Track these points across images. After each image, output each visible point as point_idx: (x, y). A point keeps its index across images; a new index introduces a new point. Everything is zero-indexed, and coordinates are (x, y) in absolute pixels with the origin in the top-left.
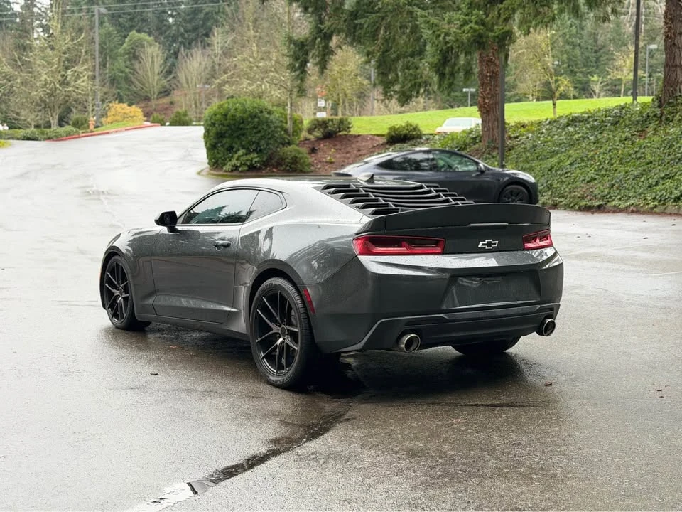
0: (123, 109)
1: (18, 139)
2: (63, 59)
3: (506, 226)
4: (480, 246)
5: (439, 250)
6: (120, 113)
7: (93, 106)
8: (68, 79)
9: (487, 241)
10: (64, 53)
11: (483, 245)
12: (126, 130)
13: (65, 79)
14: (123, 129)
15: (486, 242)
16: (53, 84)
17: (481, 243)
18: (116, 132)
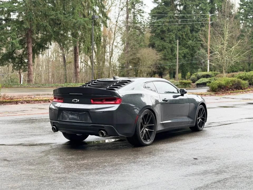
3: (82, 95)
5: (62, 101)
9: (75, 99)
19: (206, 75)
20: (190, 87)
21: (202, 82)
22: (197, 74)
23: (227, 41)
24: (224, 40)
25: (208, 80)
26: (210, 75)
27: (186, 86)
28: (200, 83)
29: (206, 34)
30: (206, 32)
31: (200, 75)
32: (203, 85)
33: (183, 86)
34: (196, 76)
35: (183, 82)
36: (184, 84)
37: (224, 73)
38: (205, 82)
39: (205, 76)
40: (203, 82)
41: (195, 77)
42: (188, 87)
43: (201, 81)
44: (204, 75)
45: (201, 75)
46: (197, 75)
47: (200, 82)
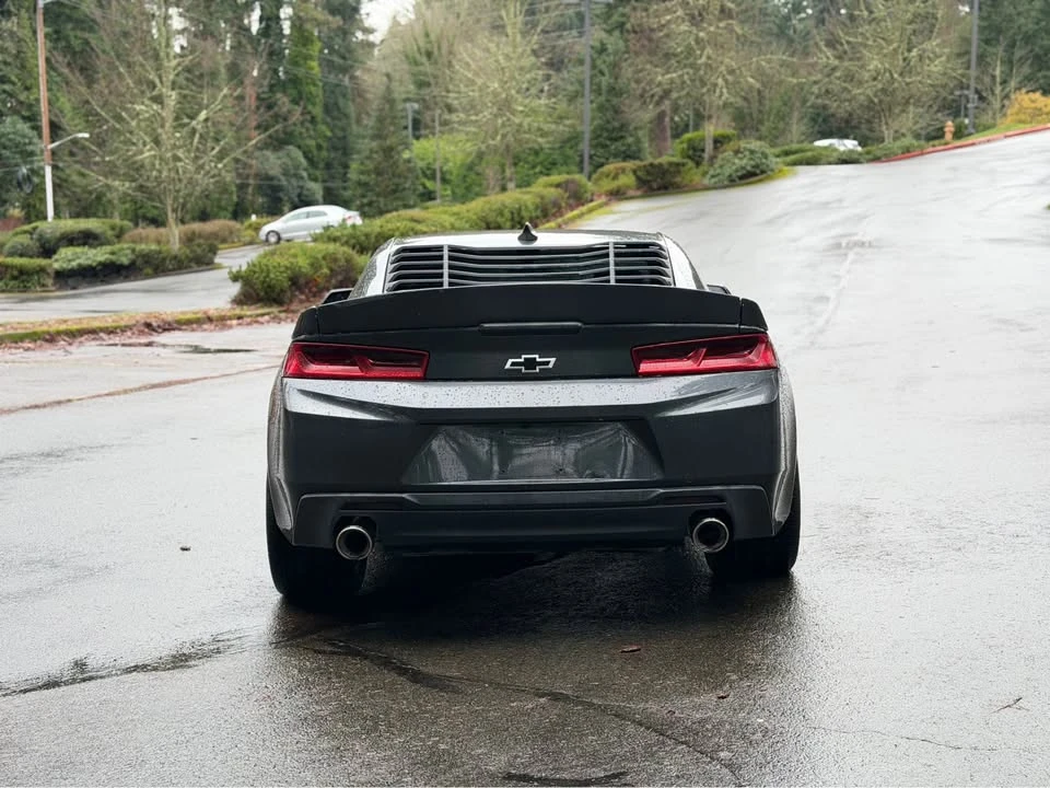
0: (1033, 101)
1: (830, 163)
2: (908, 32)
3: (577, 329)
4: (508, 366)
5: (418, 372)
6: (1027, 108)
7: (1002, 100)
8: (912, 64)
9: (523, 356)
10: (911, 22)
11: (513, 364)
12: (1006, 137)
13: (908, 64)
14: (1002, 136)
15: (522, 360)
16: (887, 74)
17: (510, 361)
18: (988, 141)
19: (80, 232)
20: (43, 285)
21: (74, 264)
22: (35, 229)
23: (174, 86)
24: (161, 82)
25: (107, 256)
26: (98, 231)
27: (28, 282)
28: (64, 270)
29: (24, 53)
30: (23, 43)
31: (48, 236)
32: (80, 278)
33: (12, 283)
34: (32, 239)
35: (13, 267)
36: (15, 273)
37: (174, 227)
38: (89, 262)
39: (75, 236)
40: (79, 265)
41: (31, 243)
42: (38, 289)
43: (70, 261)
44: (72, 233)
45: (58, 234)
46: (38, 231)
47: (65, 266)
